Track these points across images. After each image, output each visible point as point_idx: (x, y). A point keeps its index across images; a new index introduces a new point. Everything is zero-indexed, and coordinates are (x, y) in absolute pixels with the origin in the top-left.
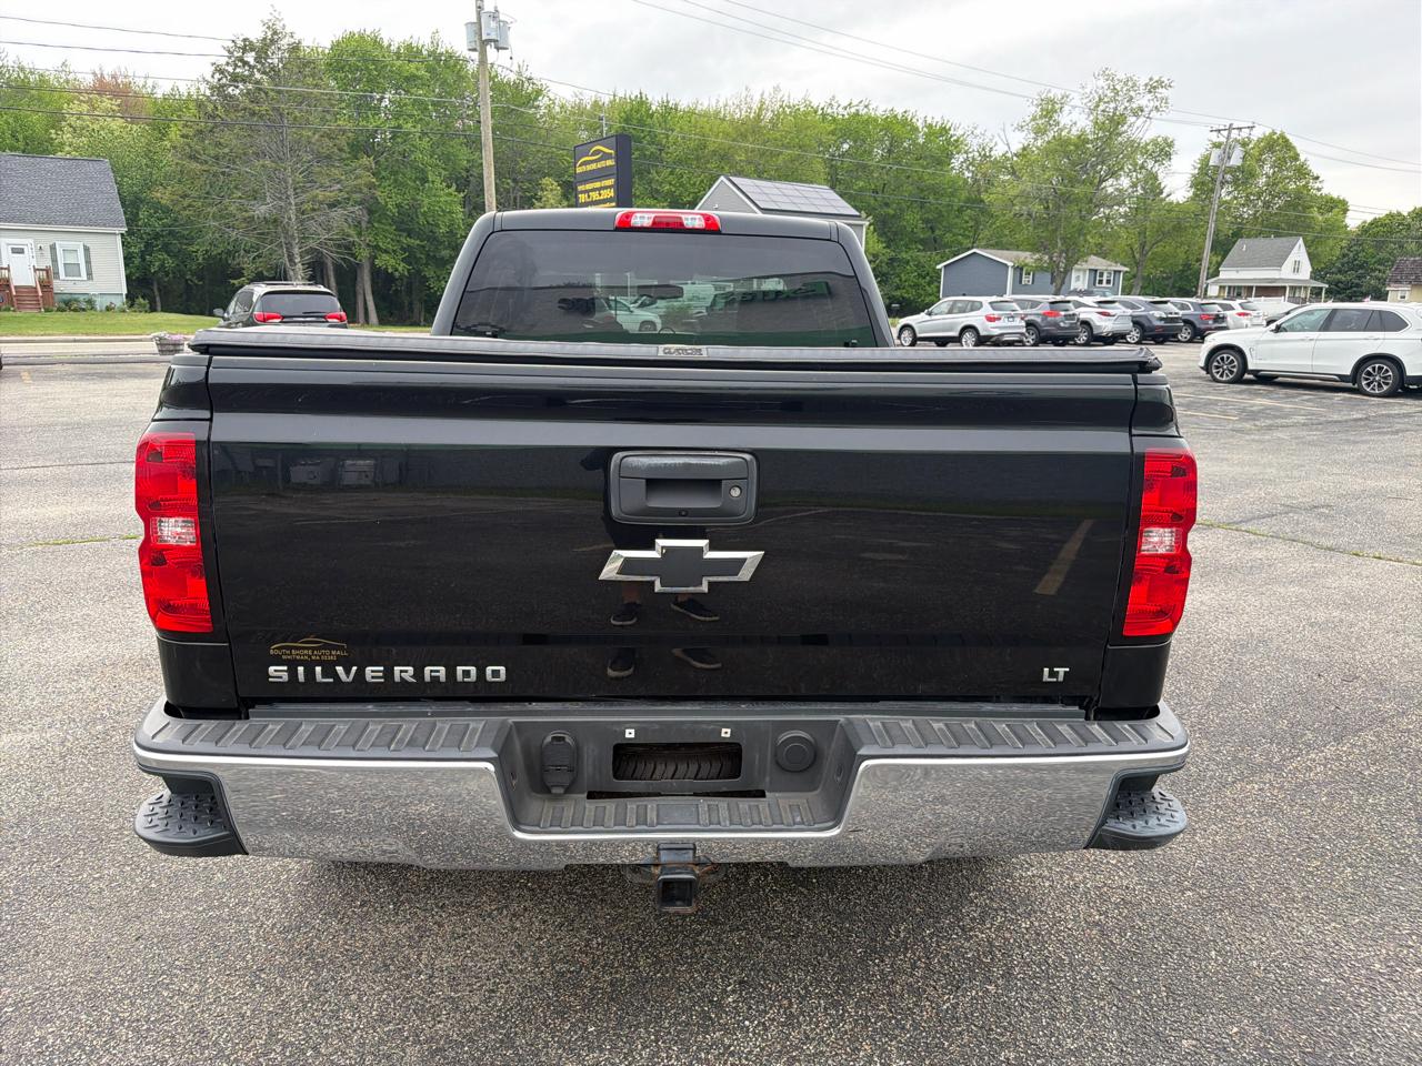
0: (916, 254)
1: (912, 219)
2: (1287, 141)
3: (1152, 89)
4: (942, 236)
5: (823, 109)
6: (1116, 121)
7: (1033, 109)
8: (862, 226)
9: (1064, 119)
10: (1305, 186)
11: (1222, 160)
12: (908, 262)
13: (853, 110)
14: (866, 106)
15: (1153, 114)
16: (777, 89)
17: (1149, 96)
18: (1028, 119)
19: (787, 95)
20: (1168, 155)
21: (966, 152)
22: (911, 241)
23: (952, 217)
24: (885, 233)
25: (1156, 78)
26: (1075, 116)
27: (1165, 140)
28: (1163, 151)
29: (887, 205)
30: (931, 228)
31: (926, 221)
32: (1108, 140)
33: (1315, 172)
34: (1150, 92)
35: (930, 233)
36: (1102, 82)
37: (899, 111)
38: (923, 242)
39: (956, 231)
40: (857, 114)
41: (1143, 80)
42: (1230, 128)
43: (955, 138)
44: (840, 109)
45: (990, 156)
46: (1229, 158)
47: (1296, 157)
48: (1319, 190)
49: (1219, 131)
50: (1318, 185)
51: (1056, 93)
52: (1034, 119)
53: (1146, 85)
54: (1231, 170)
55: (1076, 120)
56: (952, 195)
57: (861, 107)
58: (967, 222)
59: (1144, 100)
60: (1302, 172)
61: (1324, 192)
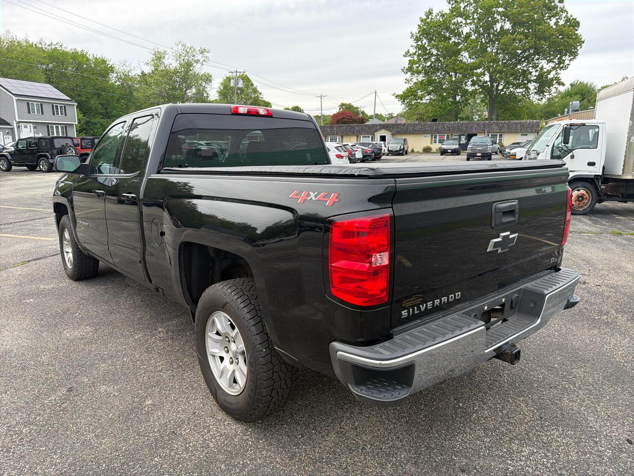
0: (98, 120)
1: (94, 103)
2: (248, 78)
3: (202, 52)
4: (111, 112)
5: (36, 45)
6: (189, 65)
7: (152, 56)
8: (74, 105)
9: (167, 61)
10: (257, 96)
11: (235, 84)
12: (96, 124)
13: (53, 47)
14: (61, 46)
15: (204, 63)
16: (8, 32)
17: (201, 55)
18: (150, 60)
19: (14, 36)
20: (210, 81)
21: (116, 73)
22: (96, 114)
23: (114, 103)
24: (82, 109)
25: (203, 48)
26: (170, 61)
27: (208, 74)
28: (208, 79)
29: (80, 95)
30: (105, 108)
31: (102, 104)
32: (187, 72)
33: (260, 91)
34: (201, 54)
35: (105, 110)
36: (180, 47)
37: (79, 50)
38: (101, 114)
39: (118, 109)
40: (56, 49)
41: (198, 49)
42: (236, 72)
43: (110, 65)
44: (46, 46)
45: (129, 76)
46: (238, 84)
47: (252, 85)
48: (262, 98)
49: (232, 72)
50: (261, 96)
51: (162, 50)
52: (153, 60)
53: (199, 50)
54: (239, 89)
55: (171, 63)
56: (113, 92)
57: (58, 46)
58: (122, 106)
59: (199, 57)
60: (255, 91)
61: (264, 99)
